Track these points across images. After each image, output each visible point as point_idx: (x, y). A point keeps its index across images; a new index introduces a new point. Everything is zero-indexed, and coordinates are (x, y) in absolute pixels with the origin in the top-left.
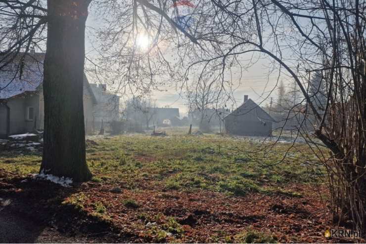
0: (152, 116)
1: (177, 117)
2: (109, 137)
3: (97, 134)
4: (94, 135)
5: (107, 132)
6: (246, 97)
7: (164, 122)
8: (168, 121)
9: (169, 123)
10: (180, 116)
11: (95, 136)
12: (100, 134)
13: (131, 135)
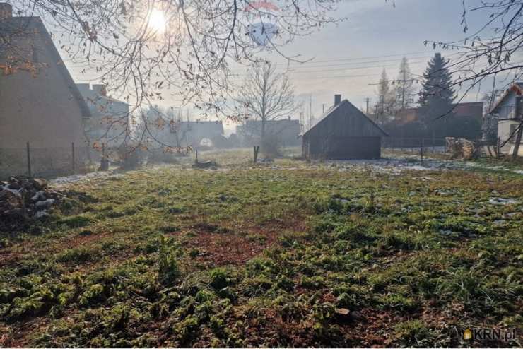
0: (184, 135)
1: (221, 134)
2: (117, 176)
3: (96, 169)
4: (90, 171)
5: (113, 164)
6: (338, 97)
7: (202, 143)
8: (207, 142)
9: (210, 144)
10: (225, 133)
11: (91, 175)
12: (101, 169)
13: (156, 168)
